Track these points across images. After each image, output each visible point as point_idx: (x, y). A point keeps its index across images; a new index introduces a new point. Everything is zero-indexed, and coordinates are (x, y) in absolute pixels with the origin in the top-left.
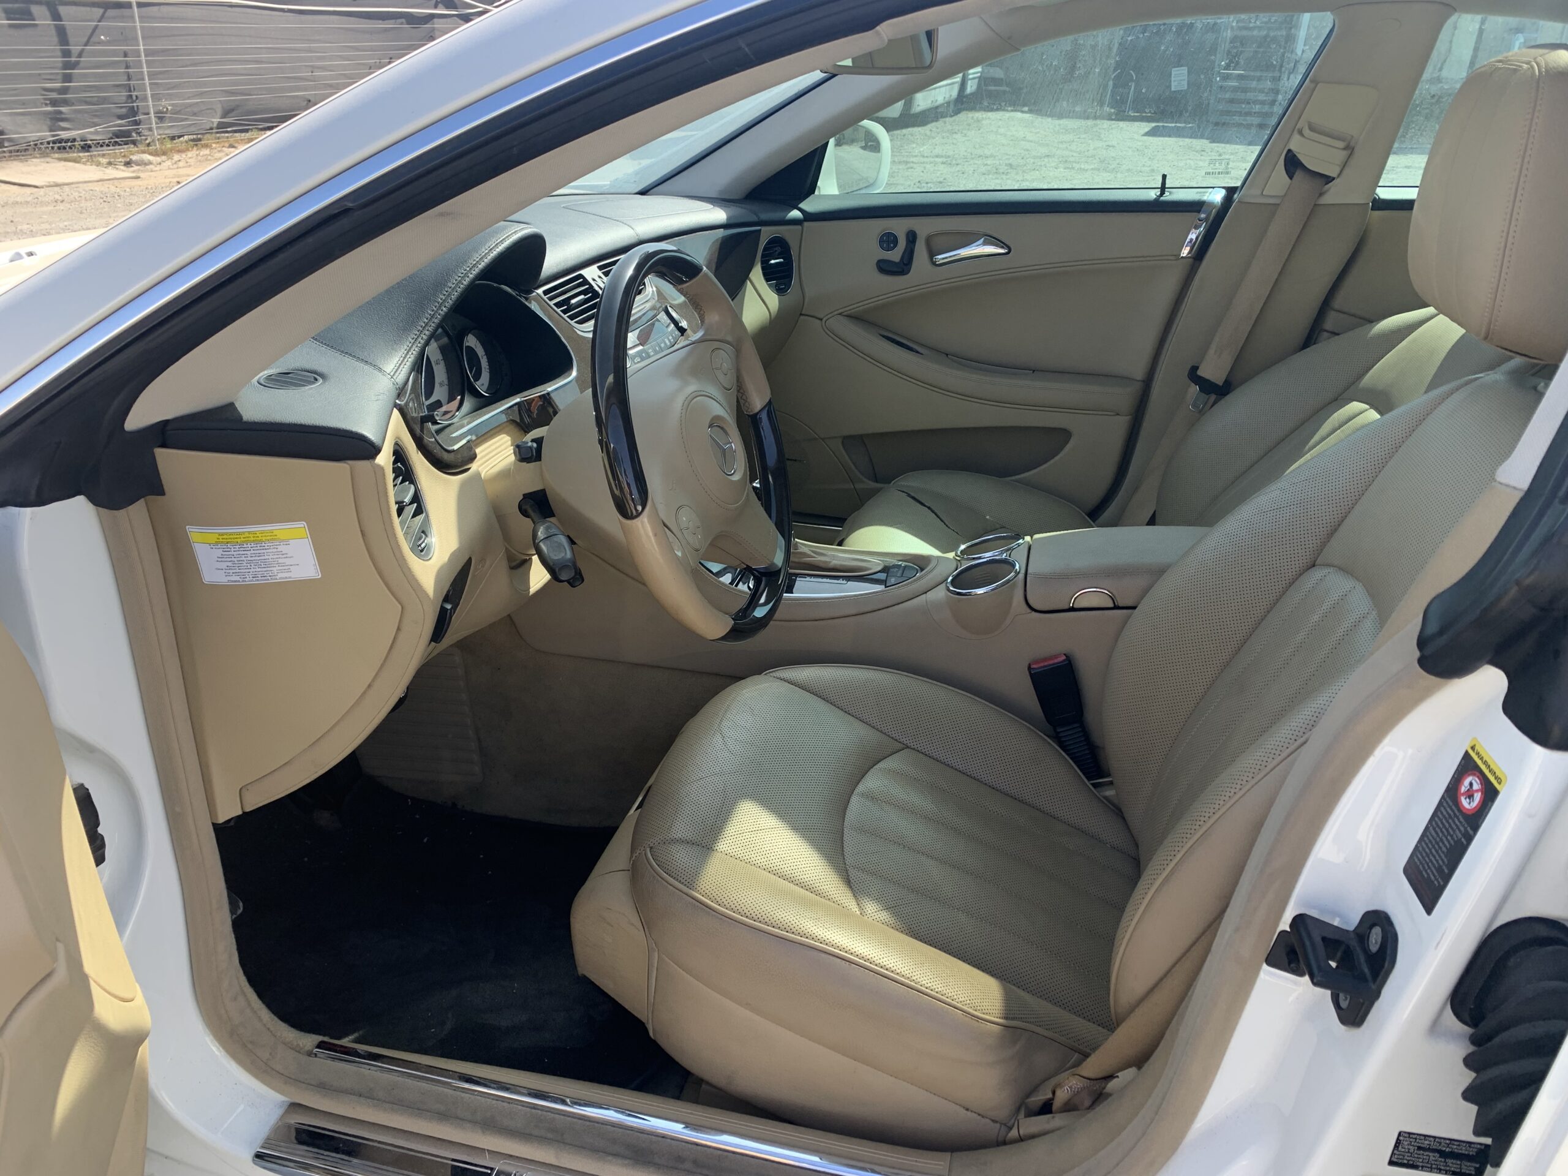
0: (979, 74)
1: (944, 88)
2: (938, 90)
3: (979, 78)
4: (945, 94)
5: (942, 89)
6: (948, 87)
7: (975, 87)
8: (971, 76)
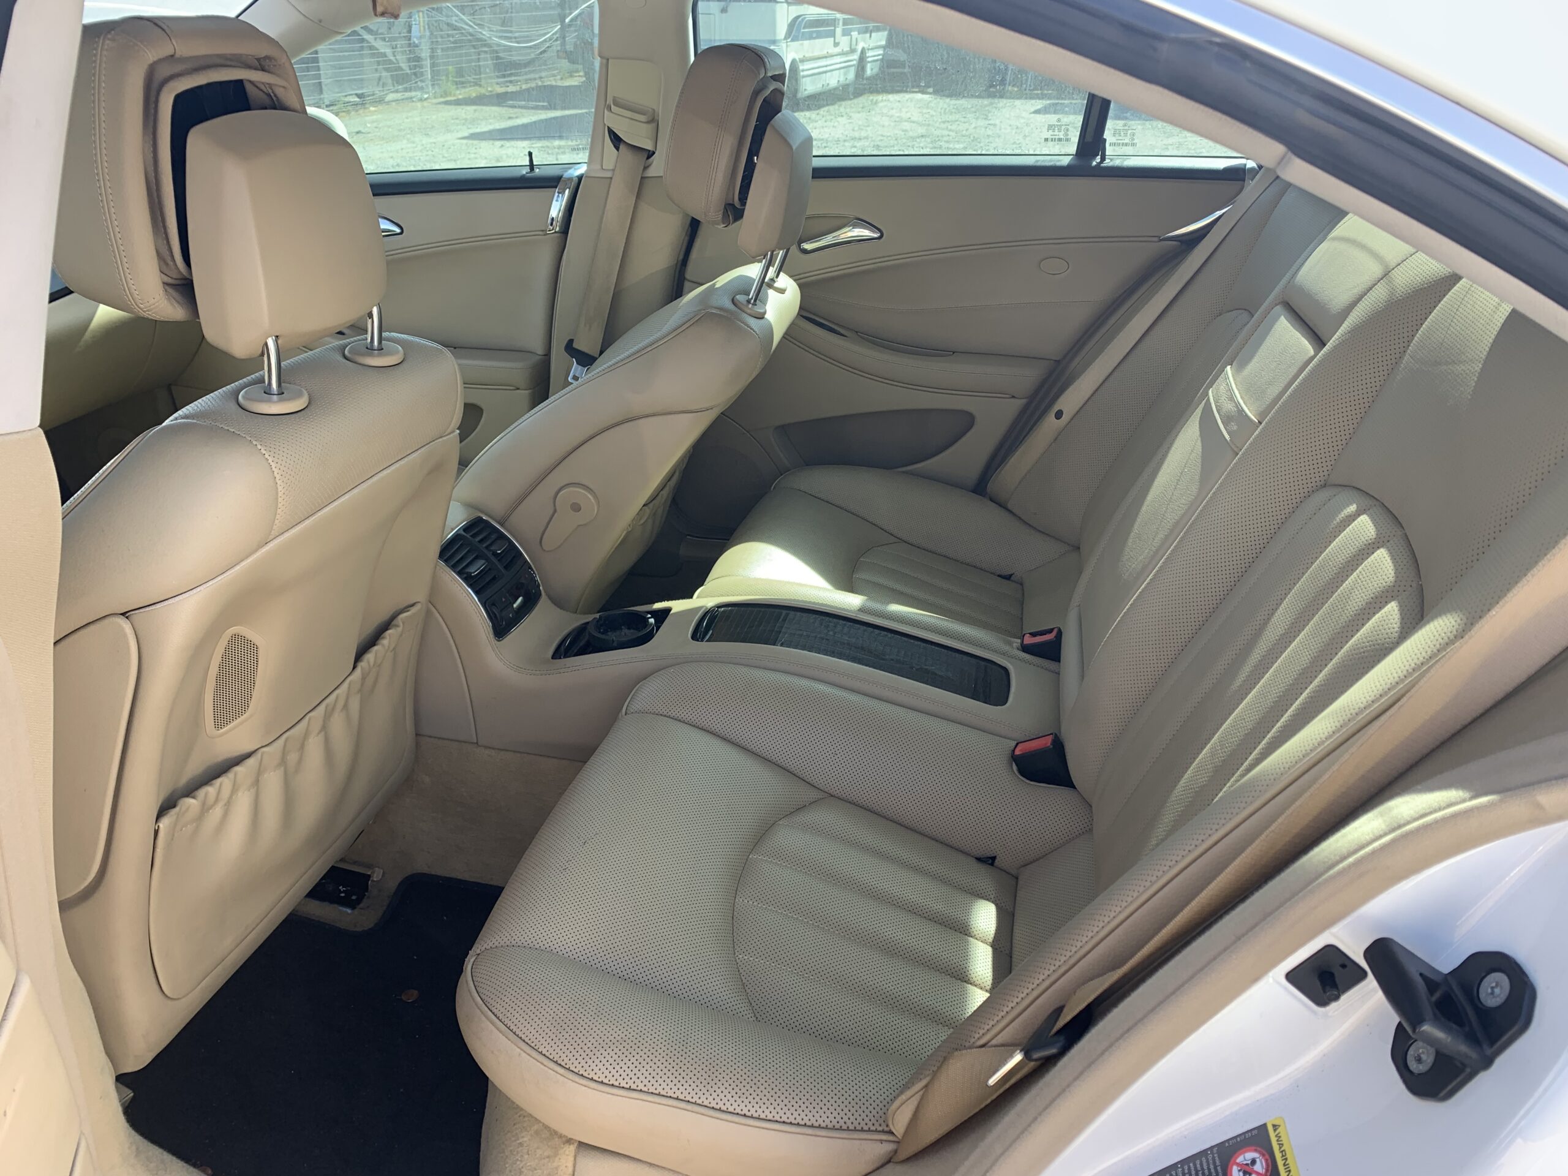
0: (881, 57)
1: (837, 72)
2: (829, 74)
3: (882, 60)
4: (839, 77)
5: (834, 72)
6: (842, 71)
7: (876, 70)
8: (869, 59)
